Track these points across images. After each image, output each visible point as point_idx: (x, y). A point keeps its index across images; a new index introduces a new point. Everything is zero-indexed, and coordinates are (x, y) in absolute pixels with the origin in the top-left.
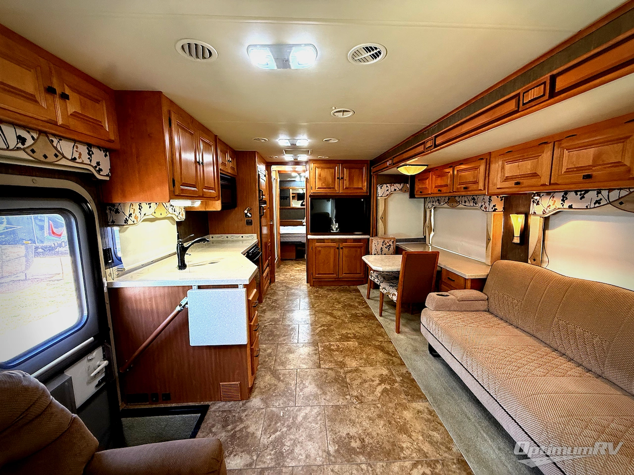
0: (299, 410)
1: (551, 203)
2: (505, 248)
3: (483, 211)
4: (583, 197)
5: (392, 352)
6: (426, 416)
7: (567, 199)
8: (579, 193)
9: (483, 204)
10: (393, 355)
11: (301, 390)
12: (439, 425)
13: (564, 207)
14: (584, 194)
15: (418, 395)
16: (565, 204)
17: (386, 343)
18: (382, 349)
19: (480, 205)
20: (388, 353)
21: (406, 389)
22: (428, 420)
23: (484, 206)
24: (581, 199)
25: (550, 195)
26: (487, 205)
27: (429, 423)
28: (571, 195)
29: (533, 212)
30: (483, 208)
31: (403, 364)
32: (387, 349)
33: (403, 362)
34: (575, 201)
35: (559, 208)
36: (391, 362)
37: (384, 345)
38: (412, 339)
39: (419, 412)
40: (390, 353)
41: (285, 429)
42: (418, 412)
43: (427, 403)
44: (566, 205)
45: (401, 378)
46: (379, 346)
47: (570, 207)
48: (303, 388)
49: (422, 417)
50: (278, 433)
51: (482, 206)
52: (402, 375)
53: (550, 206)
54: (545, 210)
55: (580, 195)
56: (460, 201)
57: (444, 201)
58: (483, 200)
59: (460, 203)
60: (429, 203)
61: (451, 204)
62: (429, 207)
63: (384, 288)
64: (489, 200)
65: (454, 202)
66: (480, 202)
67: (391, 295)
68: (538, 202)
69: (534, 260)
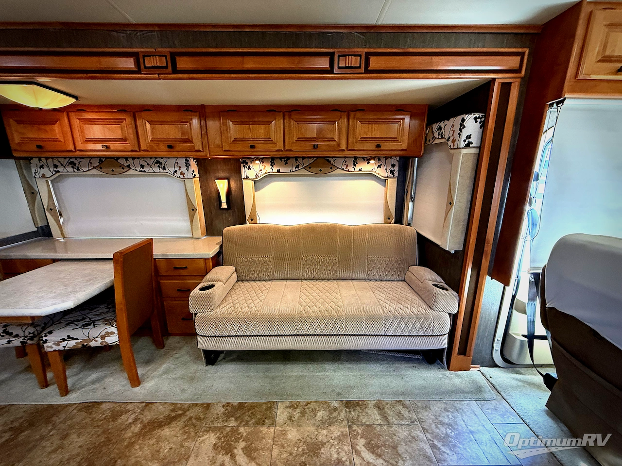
1: (262, 167)
2: (209, 216)
3: (180, 177)
4: (287, 163)
5: (173, 410)
6: (297, 414)
7: (275, 164)
9: (177, 169)
10: (180, 412)
12: (309, 405)
13: (274, 171)
14: (287, 160)
15: (266, 410)
16: (274, 168)
17: (146, 413)
18: (156, 425)
19: (172, 170)
20: (170, 420)
21: (254, 420)
22: (303, 414)
23: (179, 172)
24: (285, 164)
26: (184, 169)
27: (306, 415)
29: (245, 176)
30: (178, 174)
31: (208, 406)
32: (162, 417)
33: (203, 404)
34: (281, 166)
35: (269, 172)
36: (194, 421)
37: (148, 416)
38: (164, 373)
39: (290, 418)
40: (173, 414)
42: (290, 420)
43: (279, 404)
44: (275, 170)
45: (233, 419)
46: (144, 427)
47: (278, 171)
49: (299, 419)
51: (175, 172)
52: (228, 416)
53: (261, 170)
54: (258, 174)
55: (284, 161)
56: (129, 165)
57: (90, 165)
58: (176, 164)
59: (130, 168)
60: (40, 168)
61: (108, 169)
62: (44, 176)
63: (64, 340)
64: (186, 164)
65: (114, 167)
66: (171, 167)
67: (99, 339)
68: (249, 166)
69: (252, 220)
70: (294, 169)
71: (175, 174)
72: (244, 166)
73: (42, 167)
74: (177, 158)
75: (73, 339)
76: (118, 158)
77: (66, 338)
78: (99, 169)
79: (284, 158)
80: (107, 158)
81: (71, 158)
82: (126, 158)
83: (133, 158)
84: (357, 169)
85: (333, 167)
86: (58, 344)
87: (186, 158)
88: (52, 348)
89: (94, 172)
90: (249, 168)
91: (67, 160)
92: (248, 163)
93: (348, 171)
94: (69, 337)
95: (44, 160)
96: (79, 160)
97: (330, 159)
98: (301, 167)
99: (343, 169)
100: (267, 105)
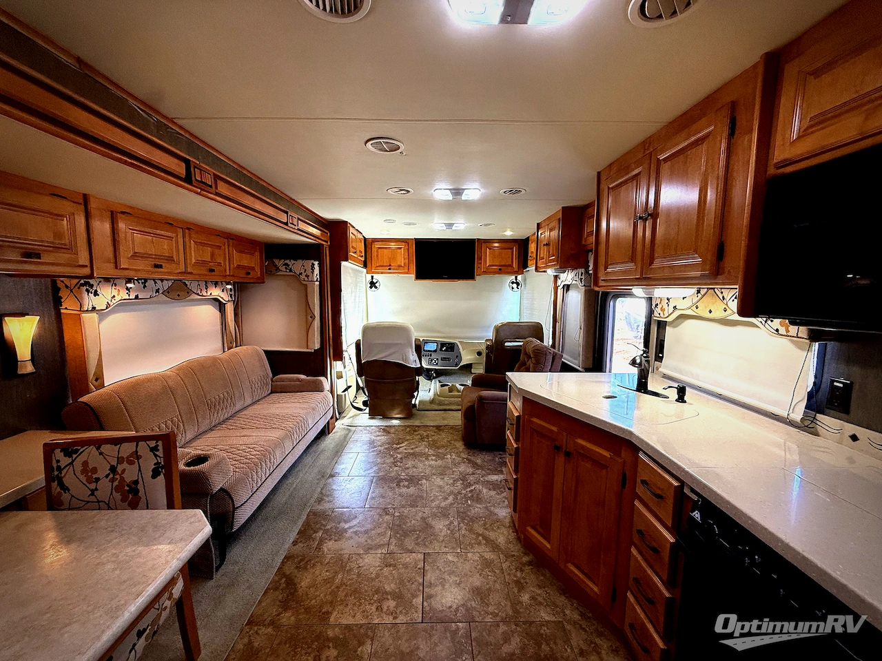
0: (452, 504)
1: (115, 293)
8: (140, 282)
11: (452, 522)
13: (131, 297)
14: (145, 283)
24: (144, 288)
25: (110, 282)
29: (90, 306)
34: (140, 291)
35: (125, 299)
41: (463, 492)
44: (132, 295)
47: (137, 297)
48: (449, 524)
50: (468, 490)
53: (114, 296)
54: (110, 302)
55: (142, 283)
68: (96, 291)
69: (96, 380)
70: (155, 294)
72: (88, 291)
79: (141, 279)
84: (208, 293)
85: (189, 292)
90: (96, 294)
92: (93, 285)
93: (202, 296)
97: (187, 282)
98: (161, 291)
99: (198, 294)
100: (166, 217)
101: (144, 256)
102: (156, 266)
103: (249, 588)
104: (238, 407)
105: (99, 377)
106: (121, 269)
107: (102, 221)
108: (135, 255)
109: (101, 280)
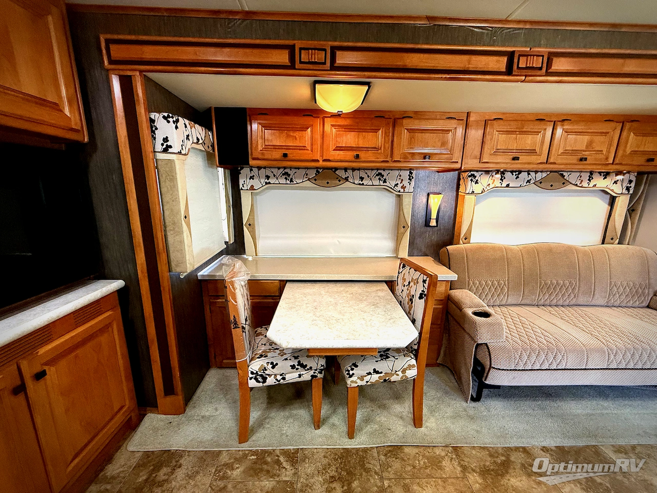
1: (491, 182)
3: (399, 191)
4: (518, 177)
7: (505, 178)
8: (514, 174)
9: (399, 183)
14: (519, 174)
16: (503, 183)
19: (393, 184)
23: (400, 185)
24: (516, 179)
25: (489, 174)
26: (406, 183)
28: (508, 175)
29: (471, 191)
30: (399, 188)
34: (512, 181)
35: (498, 187)
47: (508, 186)
51: (396, 185)
53: (489, 185)
54: (485, 189)
55: (516, 175)
56: (348, 177)
57: (305, 176)
58: (399, 177)
59: (347, 180)
60: (250, 179)
61: (323, 181)
62: (252, 188)
63: (369, 374)
64: (410, 176)
65: (331, 179)
66: (393, 180)
67: (400, 373)
68: (477, 180)
69: (466, 239)
70: (525, 184)
71: (396, 187)
72: (472, 180)
73: (252, 178)
74: (401, 170)
75: (377, 372)
76: (336, 169)
77: (372, 371)
78: (314, 182)
80: (324, 168)
81: (285, 168)
82: (346, 169)
83: (353, 170)
84: (592, 184)
85: (565, 183)
86: (362, 378)
87: (411, 169)
88: (357, 383)
89: (308, 184)
90: (477, 182)
91: (281, 170)
92: (476, 176)
93: (582, 187)
94: (374, 370)
95: (255, 170)
96: (294, 171)
97: (565, 174)
98: (532, 181)
99: (576, 185)
100: (537, 114)
101: (505, 152)
102: (514, 159)
103: (477, 431)
104: (581, 300)
105: (467, 238)
106: (482, 163)
107: (477, 129)
108: (497, 152)
109: (483, 173)
